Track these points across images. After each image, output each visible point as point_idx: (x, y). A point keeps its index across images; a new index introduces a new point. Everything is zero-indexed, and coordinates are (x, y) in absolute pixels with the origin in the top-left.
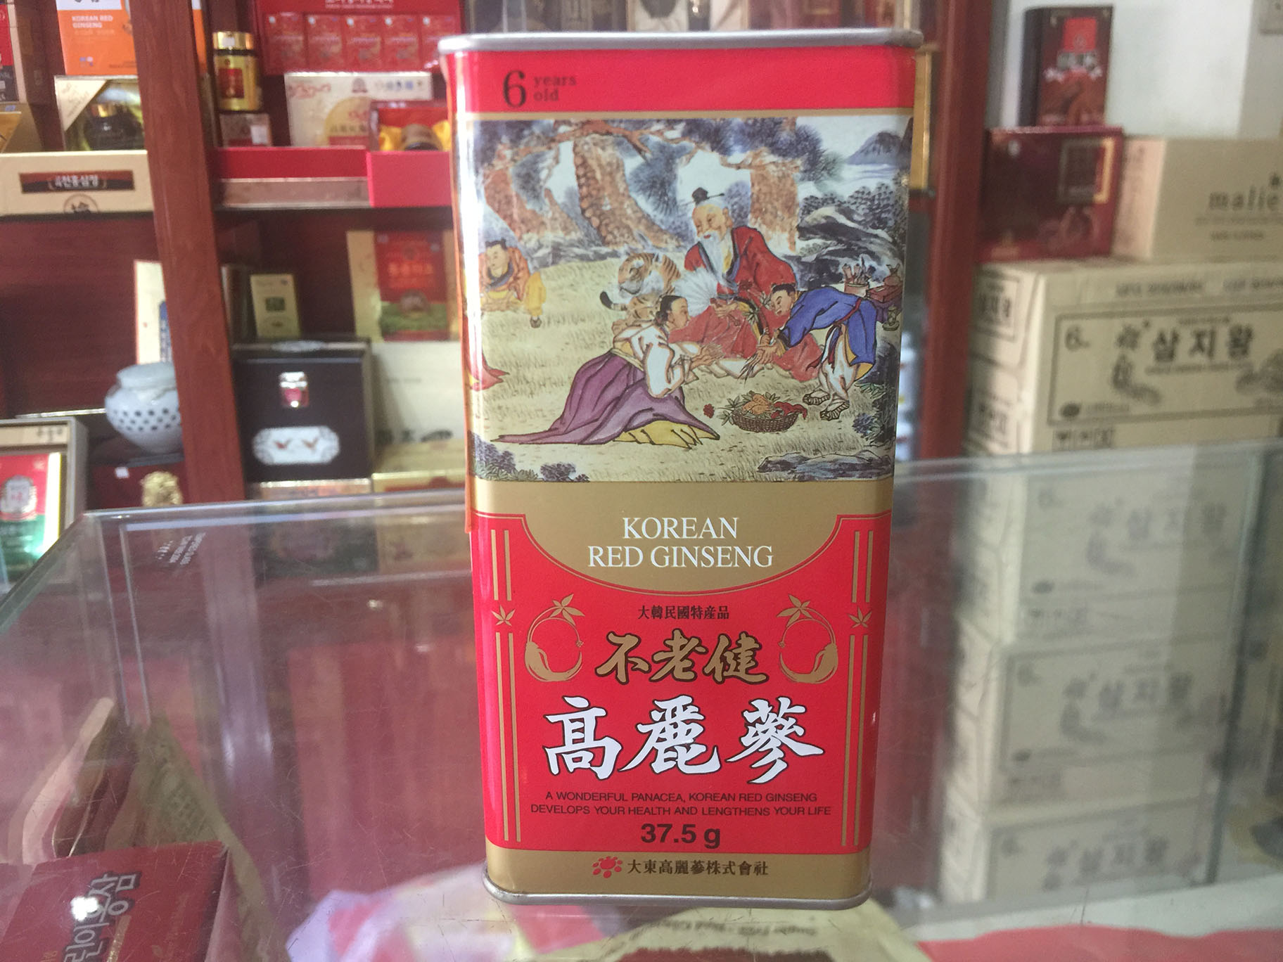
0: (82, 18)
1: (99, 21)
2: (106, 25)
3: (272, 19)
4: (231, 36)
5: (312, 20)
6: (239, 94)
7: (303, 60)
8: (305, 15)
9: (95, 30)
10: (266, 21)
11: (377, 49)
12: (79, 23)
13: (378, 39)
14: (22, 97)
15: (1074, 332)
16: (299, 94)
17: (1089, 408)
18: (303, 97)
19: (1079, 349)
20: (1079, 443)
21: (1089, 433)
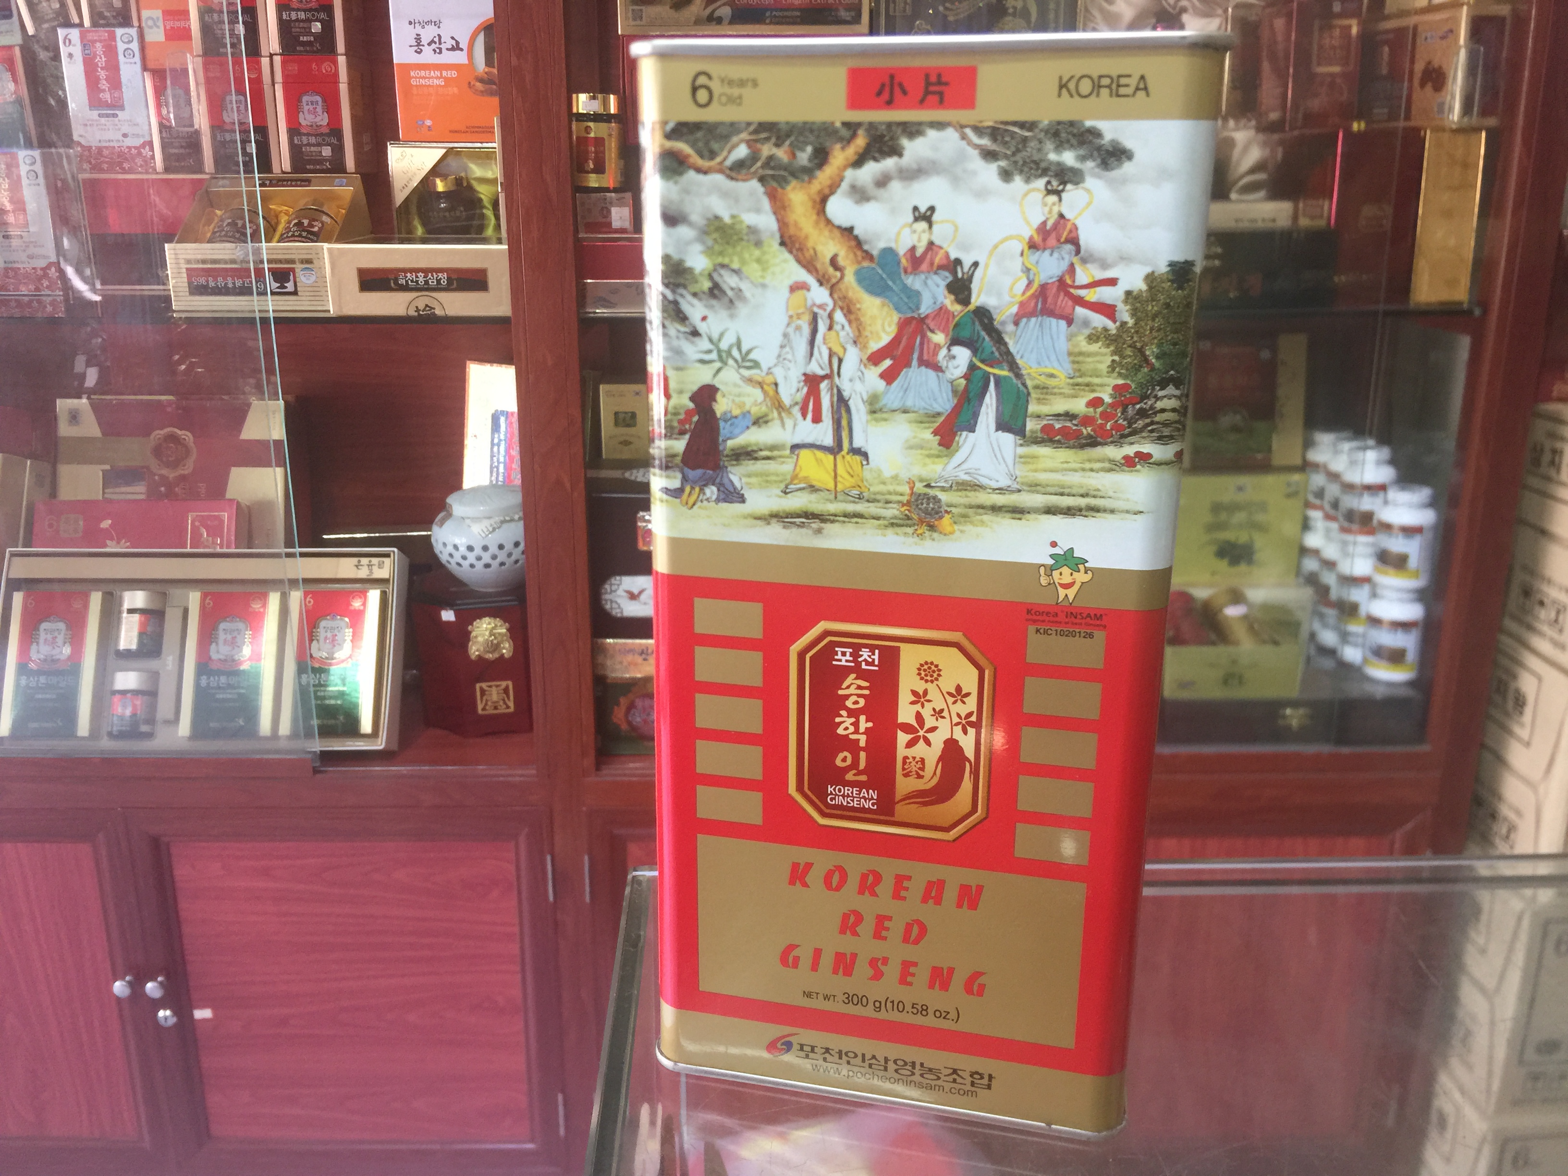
0: (423, 73)
1: (441, 77)
2: (449, 81)
4: (594, 98)
6: (600, 169)
9: (436, 87)
12: (417, 79)
14: (351, 166)
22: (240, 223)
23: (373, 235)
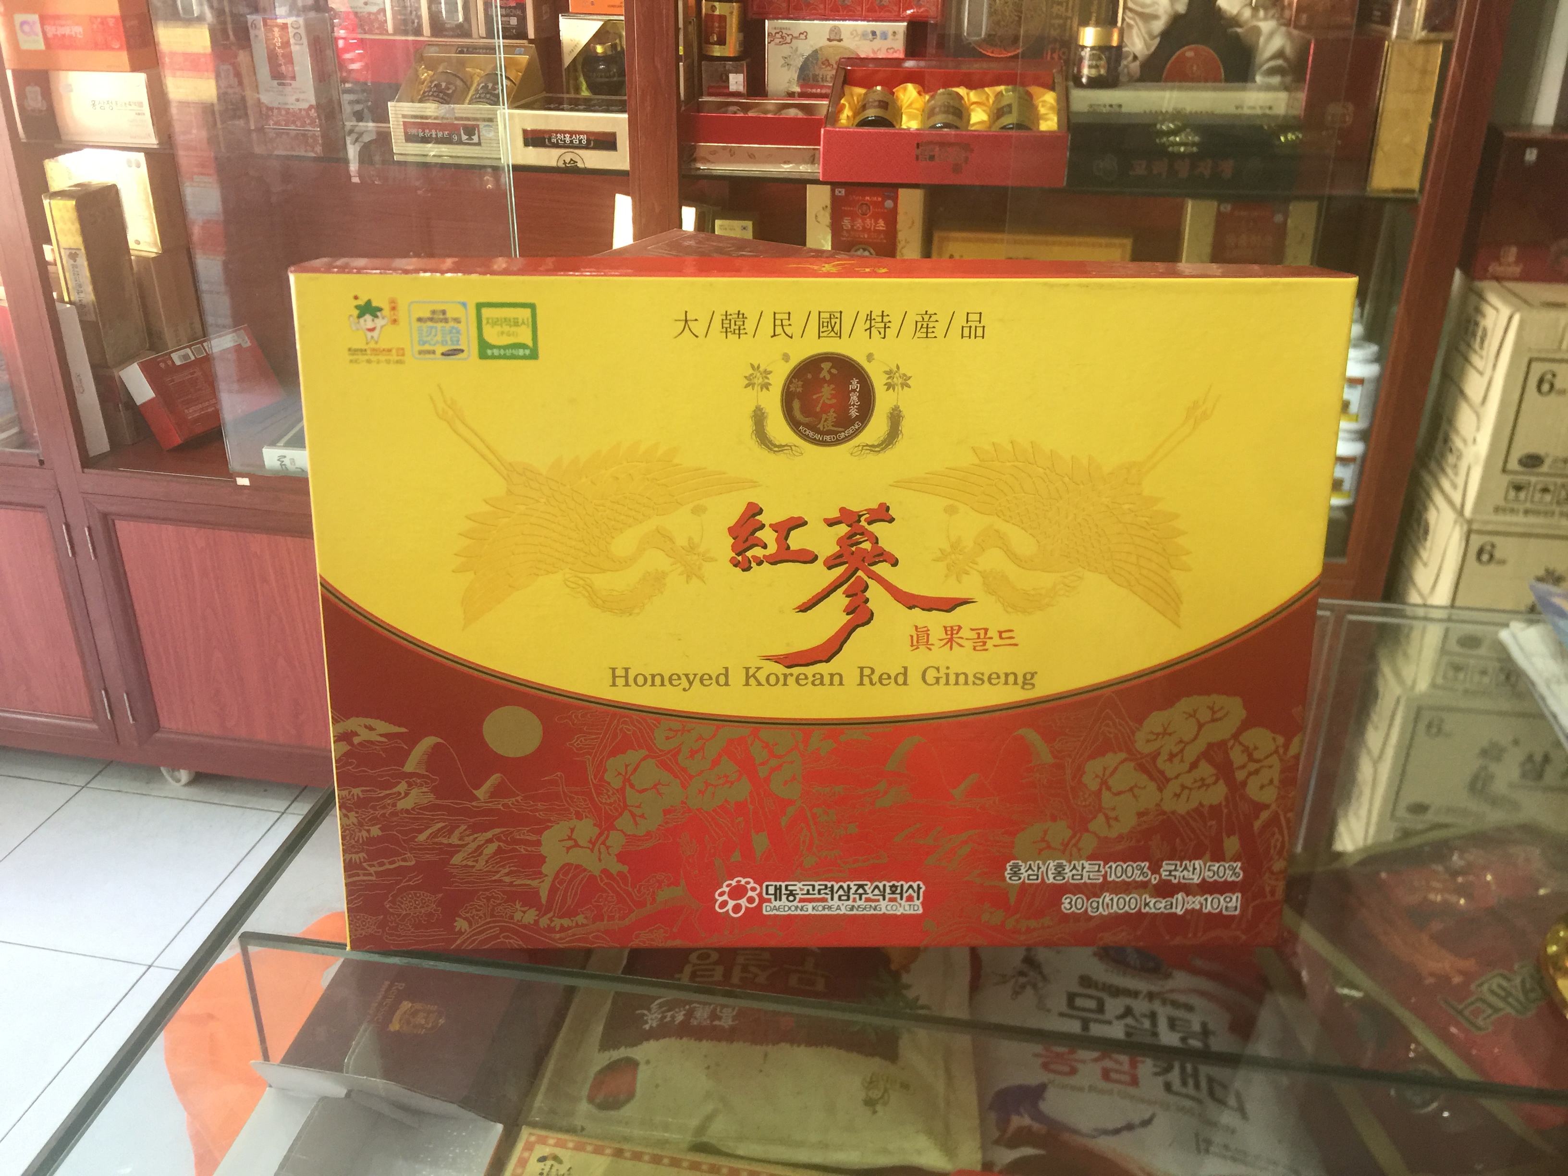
6: (722, 42)
7: (784, 5)
14: (531, 34)
15: (1549, 377)
16: (777, 41)
17: (1555, 461)
18: (780, 44)
19: (1553, 395)
20: (1538, 496)
21: (1552, 488)
22: (444, 85)
23: (544, 94)
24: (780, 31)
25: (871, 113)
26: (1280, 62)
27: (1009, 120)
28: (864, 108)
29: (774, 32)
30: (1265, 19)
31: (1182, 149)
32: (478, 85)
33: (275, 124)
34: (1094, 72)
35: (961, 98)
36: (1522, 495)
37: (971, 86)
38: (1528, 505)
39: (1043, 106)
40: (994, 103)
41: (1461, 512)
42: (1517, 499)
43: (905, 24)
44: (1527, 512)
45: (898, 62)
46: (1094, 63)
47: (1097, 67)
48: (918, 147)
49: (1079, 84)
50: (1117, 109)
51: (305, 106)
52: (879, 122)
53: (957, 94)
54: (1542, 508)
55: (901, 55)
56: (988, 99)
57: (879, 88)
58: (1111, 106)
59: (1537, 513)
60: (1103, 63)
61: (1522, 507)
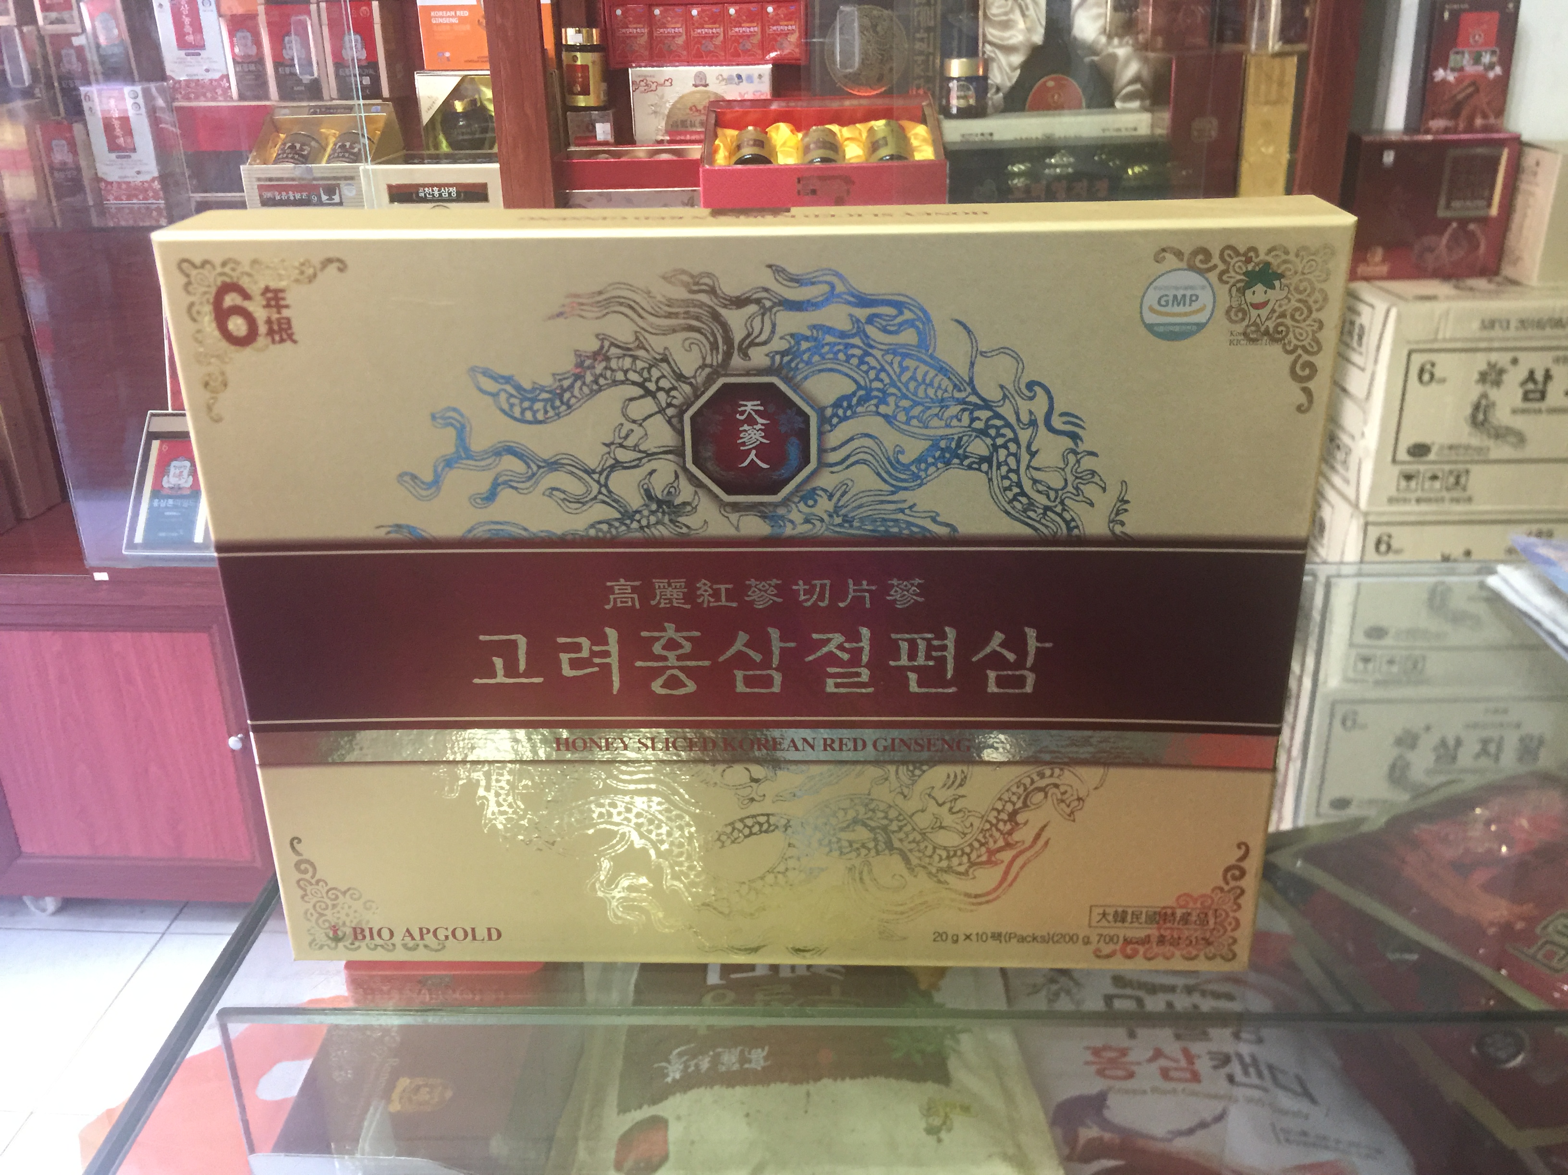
0: (440, 13)
1: (456, 16)
2: (462, 20)
3: (619, 12)
4: (579, 32)
5: (657, 12)
6: (586, 92)
7: (647, 53)
8: (651, 6)
9: (452, 24)
10: (612, 13)
11: (718, 41)
12: (438, 19)
13: (720, 30)
14: (386, 93)
15: (1428, 367)
16: (642, 89)
17: (1442, 448)
18: (645, 91)
19: (1434, 385)
20: (1427, 484)
21: (1440, 474)
22: (298, 146)
23: (405, 152)
24: (644, 79)
25: (747, 152)
26: (1138, 86)
27: (885, 152)
28: (739, 147)
29: (638, 80)
30: (1121, 45)
31: (1058, 170)
32: (335, 144)
33: (116, 199)
34: (962, 103)
35: (834, 134)
36: (1413, 484)
37: (842, 124)
38: (1419, 494)
39: (915, 139)
40: (867, 137)
41: (1356, 506)
42: (1408, 488)
43: (770, 66)
44: (1418, 501)
45: (765, 103)
46: (962, 93)
47: (965, 97)
48: (799, 182)
49: (948, 115)
50: (989, 138)
51: (148, 178)
52: (757, 159)
53: (831, 131)
54: (1432, 495)
55: (769, 97)
56: (860, 134)
57: (750, 128)
58: (982, 134)
59: (1429, 500)
60: (971, 93)
61: (1413, 496)
